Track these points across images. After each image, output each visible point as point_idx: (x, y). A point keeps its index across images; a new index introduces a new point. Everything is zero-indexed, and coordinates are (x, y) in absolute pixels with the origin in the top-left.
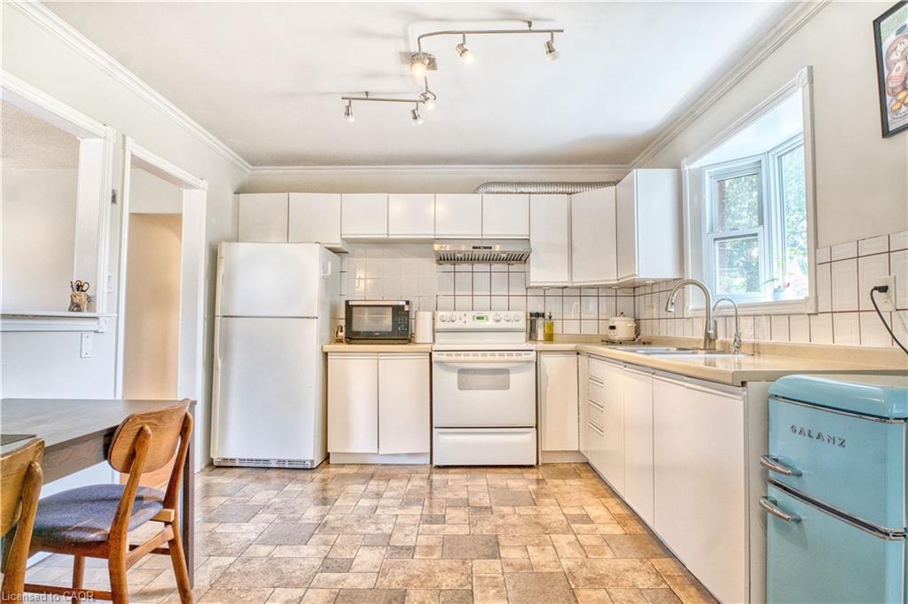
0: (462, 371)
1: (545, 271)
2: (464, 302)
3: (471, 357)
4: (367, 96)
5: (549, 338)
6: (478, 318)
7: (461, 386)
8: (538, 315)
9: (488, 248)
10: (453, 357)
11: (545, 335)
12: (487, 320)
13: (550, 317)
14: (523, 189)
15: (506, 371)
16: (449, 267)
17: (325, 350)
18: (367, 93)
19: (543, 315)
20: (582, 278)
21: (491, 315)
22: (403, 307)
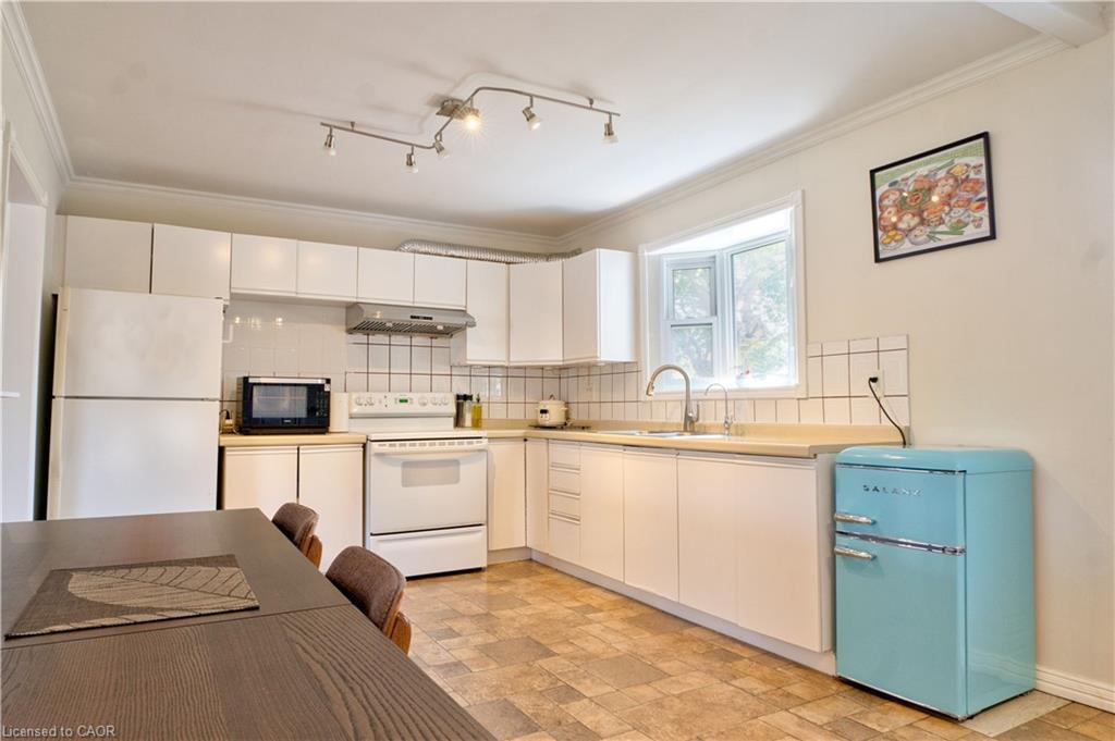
0: (406, 464)
1: (480, 347)
2: (378, 381)
3: (418, 446)
4: (352, 127)
5: (477, 424)
6: (401, 401)
7: (406, 483)
8: (466, 398)
9: (427, 318)
10: (398, 447)
11: (473, 420)
12: (412, 403)
13: (478, 400)
14: (454, 253)
15: (456, 462)
16: (361, 337)
17: (222, 444)
18: (353, 124)
19: (470, 398)
20: (519, 358)
21: (415, 396)
22: (323, 386)
